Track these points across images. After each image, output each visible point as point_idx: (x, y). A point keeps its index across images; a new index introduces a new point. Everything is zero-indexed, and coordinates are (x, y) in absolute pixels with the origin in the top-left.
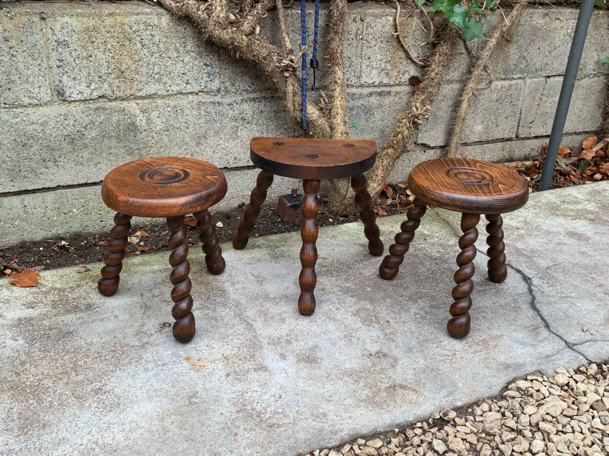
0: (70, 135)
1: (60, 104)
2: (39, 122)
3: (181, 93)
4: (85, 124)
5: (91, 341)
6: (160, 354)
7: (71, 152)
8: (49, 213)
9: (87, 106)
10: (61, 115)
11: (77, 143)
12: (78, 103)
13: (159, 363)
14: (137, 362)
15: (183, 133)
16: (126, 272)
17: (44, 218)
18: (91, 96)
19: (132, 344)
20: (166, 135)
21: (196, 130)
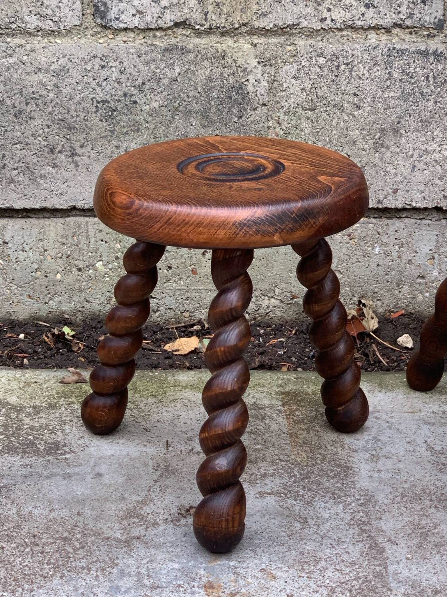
0: (107, 102)
1: (97, 33)
2: (52, 68)
3: (353, 28)
4: (140, 81)
5: (30, 513)
6: (154, 565)
7: (106, 137)
8: (49, 263)
9: (149, 42)
10: (95, 57)
11: (121, 120)
12: (132, 35)
13: (146, 582)
14: (103, 570)
15: (346, 118)
16: (155, 396)
17: (39, 273)
18: (160, 21)
19: (108, 533)
20: (308, 118)
21: (376, 113)
